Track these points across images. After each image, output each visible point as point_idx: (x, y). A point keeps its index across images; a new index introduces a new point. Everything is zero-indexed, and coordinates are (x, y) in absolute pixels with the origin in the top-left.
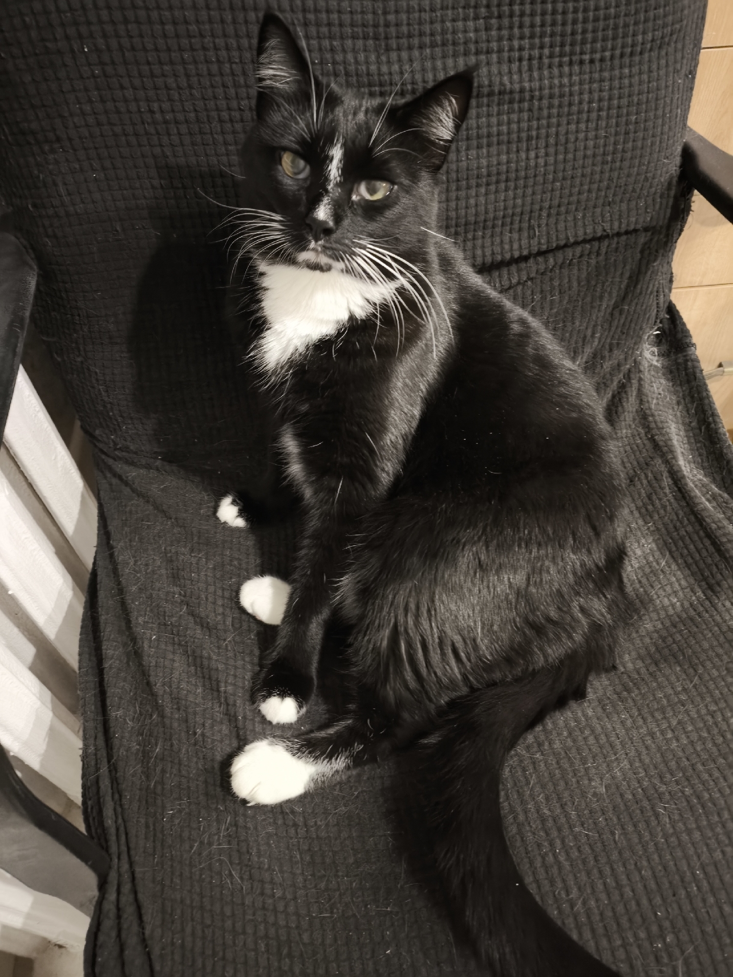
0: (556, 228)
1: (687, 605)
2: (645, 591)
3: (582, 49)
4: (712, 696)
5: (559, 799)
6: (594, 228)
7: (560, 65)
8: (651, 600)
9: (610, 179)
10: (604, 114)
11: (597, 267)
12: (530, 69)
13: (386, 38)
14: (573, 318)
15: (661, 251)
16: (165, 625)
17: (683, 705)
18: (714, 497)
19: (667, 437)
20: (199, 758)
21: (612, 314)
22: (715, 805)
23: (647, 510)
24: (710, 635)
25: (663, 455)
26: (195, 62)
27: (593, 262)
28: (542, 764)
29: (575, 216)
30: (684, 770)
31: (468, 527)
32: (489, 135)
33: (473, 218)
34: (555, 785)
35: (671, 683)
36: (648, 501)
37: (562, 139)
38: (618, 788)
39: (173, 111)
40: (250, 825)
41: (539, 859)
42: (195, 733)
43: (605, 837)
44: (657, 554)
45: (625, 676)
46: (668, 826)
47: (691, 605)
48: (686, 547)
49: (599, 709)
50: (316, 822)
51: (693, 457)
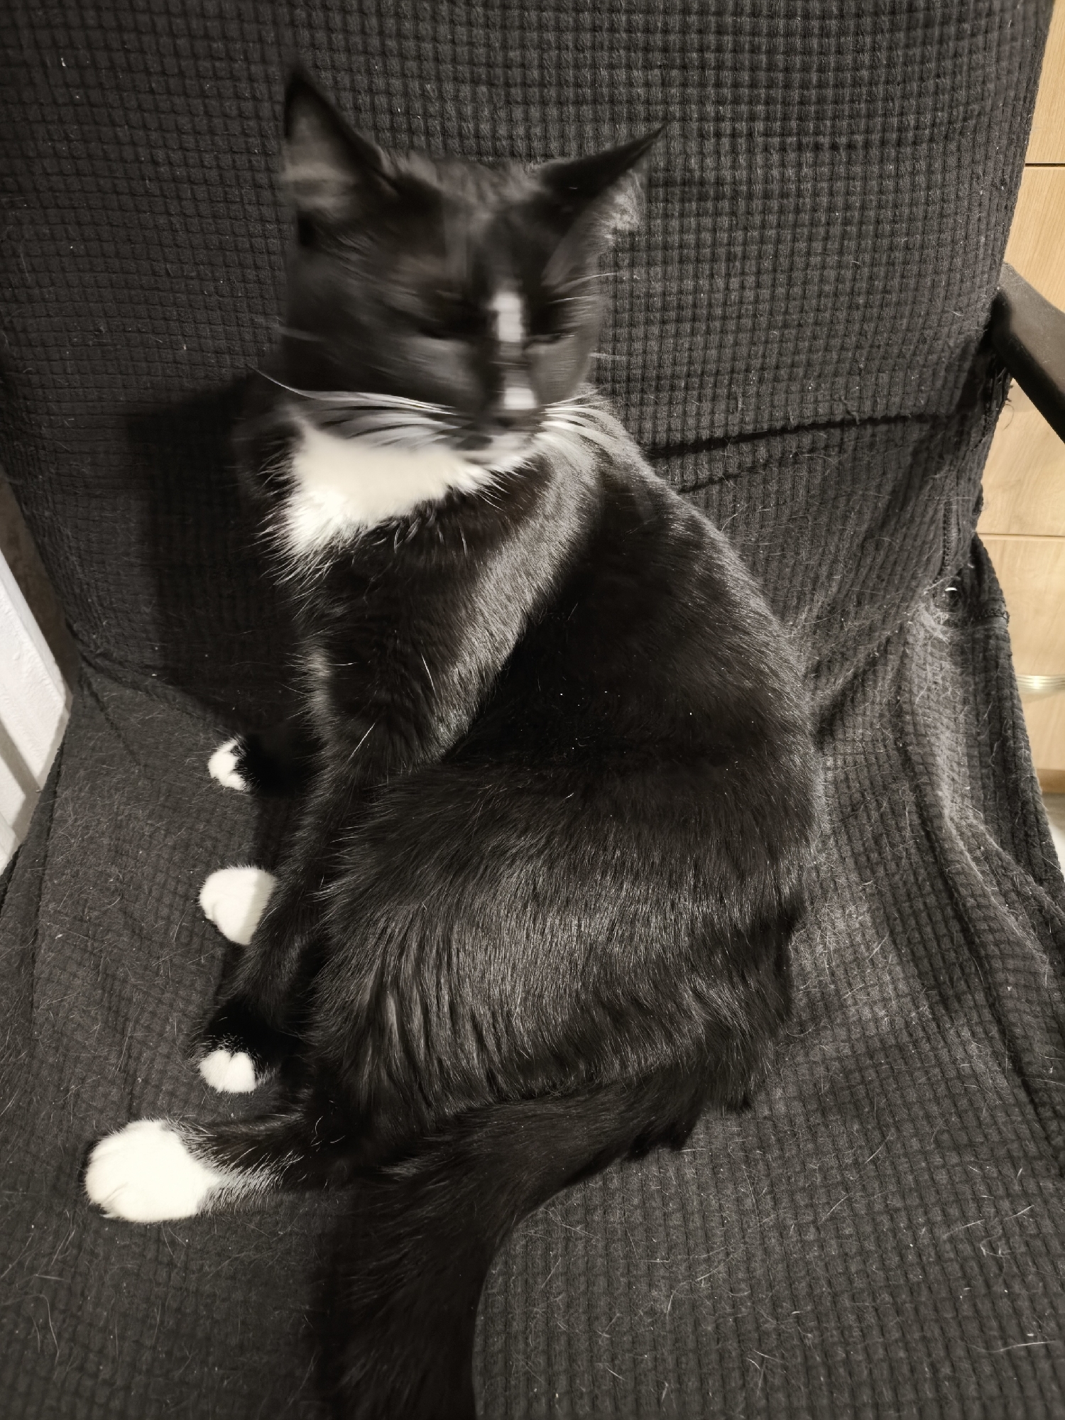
0: (772, 401)
1: (899, 1022)
2: (837, 991)
3: (816, 127)
4: (899, 1182)
5: (590, 1306)
6: (831, 407)
7: (783, 149)
8: (843, 1006)
9: (861, 333)
10: (853, 229)
11: (840, 469)
12: (734, 151)
13: (507, 85)
14: (797, 545)
15: (948, 458)
16: (81, 920)
17: (847, 1190)
18: (987, 857)
19: (927, 749)
20: (61, 1130)
21: (862, 547)
22: (850, 1374)
23: (868, 859)
24: (923, 1080)
25: (914, 777)
26: (220, 96)
27: (833, 461)
28: (580, 1245)
29: (803, 386)
30: (816, 1301)
31: (524, 832)
32: (666, 247)
33: (639, 372)
34: (589, 1284)
35: (837, 1150)
36: (873, 846)
37: (784, 262)
38: (694, 1307)
39: (187, 165)
40: (100, 1251)
41: (523, 1403)
42: (67, 1090)
43: (643, 1389)
44: (871, 932)
45: (769, 1124)
46: (758, 1393)
47: (907, 1024)
48: (919, 928)
49: (708, 1172)
50: (202, 1266)
51: (973, 789)
